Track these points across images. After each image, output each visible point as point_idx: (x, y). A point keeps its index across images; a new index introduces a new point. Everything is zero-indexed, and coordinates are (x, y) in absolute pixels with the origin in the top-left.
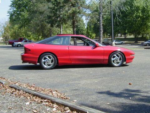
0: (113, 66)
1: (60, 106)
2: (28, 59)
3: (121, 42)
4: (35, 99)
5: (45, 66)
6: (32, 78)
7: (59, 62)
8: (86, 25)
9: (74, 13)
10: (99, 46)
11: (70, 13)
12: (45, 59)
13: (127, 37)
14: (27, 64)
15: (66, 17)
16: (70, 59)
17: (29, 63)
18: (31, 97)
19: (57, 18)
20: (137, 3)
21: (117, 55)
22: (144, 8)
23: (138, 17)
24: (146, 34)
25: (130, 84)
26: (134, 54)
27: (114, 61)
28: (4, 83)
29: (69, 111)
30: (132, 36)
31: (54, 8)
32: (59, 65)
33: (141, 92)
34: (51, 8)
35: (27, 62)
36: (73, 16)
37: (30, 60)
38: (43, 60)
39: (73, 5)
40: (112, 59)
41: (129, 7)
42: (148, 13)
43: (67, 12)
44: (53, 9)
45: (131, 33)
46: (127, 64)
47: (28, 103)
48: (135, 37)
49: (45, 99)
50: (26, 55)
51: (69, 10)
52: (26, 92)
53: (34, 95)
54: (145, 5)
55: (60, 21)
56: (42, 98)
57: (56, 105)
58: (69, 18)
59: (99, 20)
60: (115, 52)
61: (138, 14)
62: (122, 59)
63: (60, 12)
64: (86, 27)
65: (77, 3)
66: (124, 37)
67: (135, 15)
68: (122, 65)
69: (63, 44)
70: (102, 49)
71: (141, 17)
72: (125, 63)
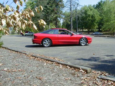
0: (82, 45)
1: (63, 65)
2: (36, 42)
3: (81, 33)
4: (48, 62)
5: (45, 46)
6: (40, 52)
7: (53, 43)
8: (62, 24)
9: (56, 17)
10: (74, 35)
11: (54, 18)
12: (45, 41)
13: (84, 31)
14: (35, 44)
15: (52, 19)
16: (59, 42)
17: (36, 44)
18: (46, 61)
19: (47, 20)
20: (89, 13)
21: (84, 40)
22: (92, 15)
23: (89, 20)
24: (94, 29)
25: (94, 54)
26: (92, 39)
27: (82, 43)
28: (27, 54)
29: (69, 68)
30: (87, 30)
31: (46, 14)
32: (53, 45)
33: (100, 58)
34: (44, 15)
35: (35, 43)
36: (56, 19)
37: (37, 42)
38: (44, 42)
39: (56, 13)
40: (81, 41)
41: (85, 15)
42: (95, 18)
43: (53, 17)
44: (45, 16)
45: (86, 28)
46: (89, 44)
47: (45, 64)
48: (88, 30)
49: (54, 62)
50: (35, 39)
51: (54, 16)
52: (42, 59)
53: (47, 60)
54: (93, 14)
55: (49, 21)
56: (52, 61)
57: (61, 65)
58: (54, 20)
59: (70, 21)
60: (82, 38)
61: (90, 18)
62: (86, 41)
63: (49, 17)
64: (61, 25)
65: (58, 12)
66: (82, 31)
67: (88, 19)
68: (86, 45)
69: (54, 34)
70: (76, 36)
71: (91, 20)
72: (87, 44)
